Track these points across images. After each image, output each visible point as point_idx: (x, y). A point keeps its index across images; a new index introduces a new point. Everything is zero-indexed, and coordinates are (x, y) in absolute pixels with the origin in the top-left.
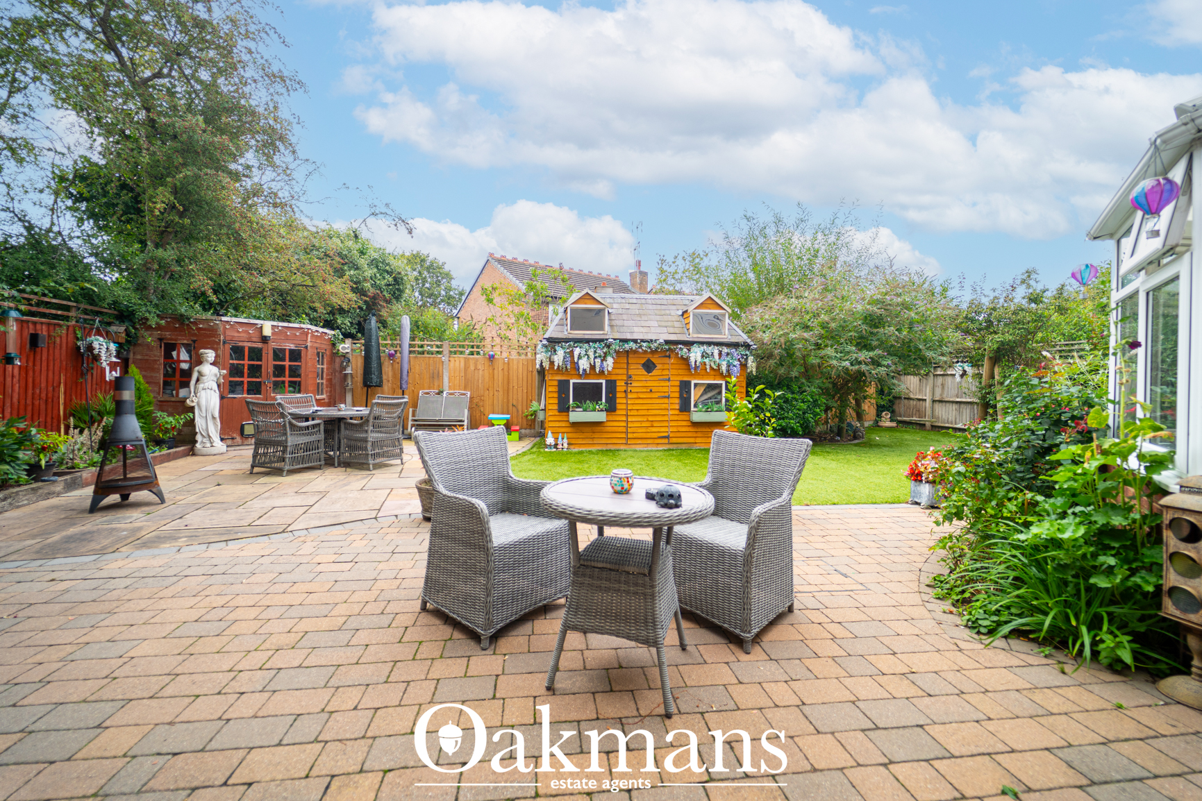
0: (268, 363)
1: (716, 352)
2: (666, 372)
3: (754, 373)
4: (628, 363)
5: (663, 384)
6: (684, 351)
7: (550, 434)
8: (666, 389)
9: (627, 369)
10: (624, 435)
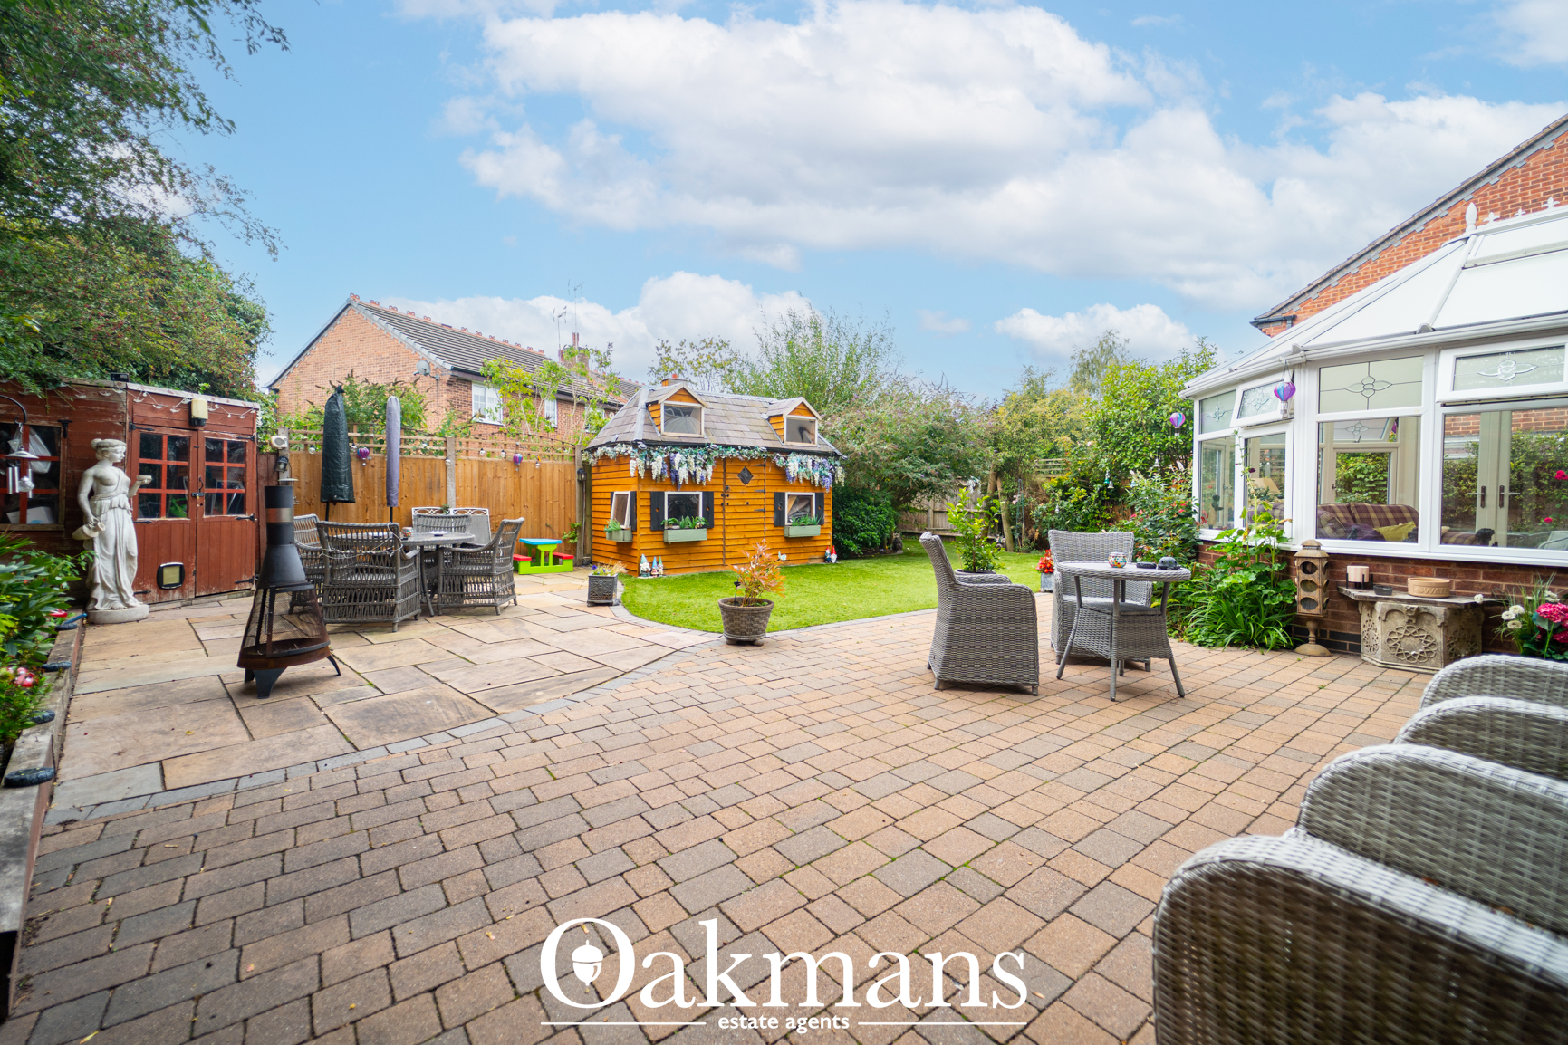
0: (198, 464)
1: (810, 462)
2: (761, 483)
3: (843, 484)
4: (725, 472)
5: (759, 496)
6: (780, 461)
7: (644, 558)
8: (761, 502)
9: (724, 479)
10: (721, 556)
